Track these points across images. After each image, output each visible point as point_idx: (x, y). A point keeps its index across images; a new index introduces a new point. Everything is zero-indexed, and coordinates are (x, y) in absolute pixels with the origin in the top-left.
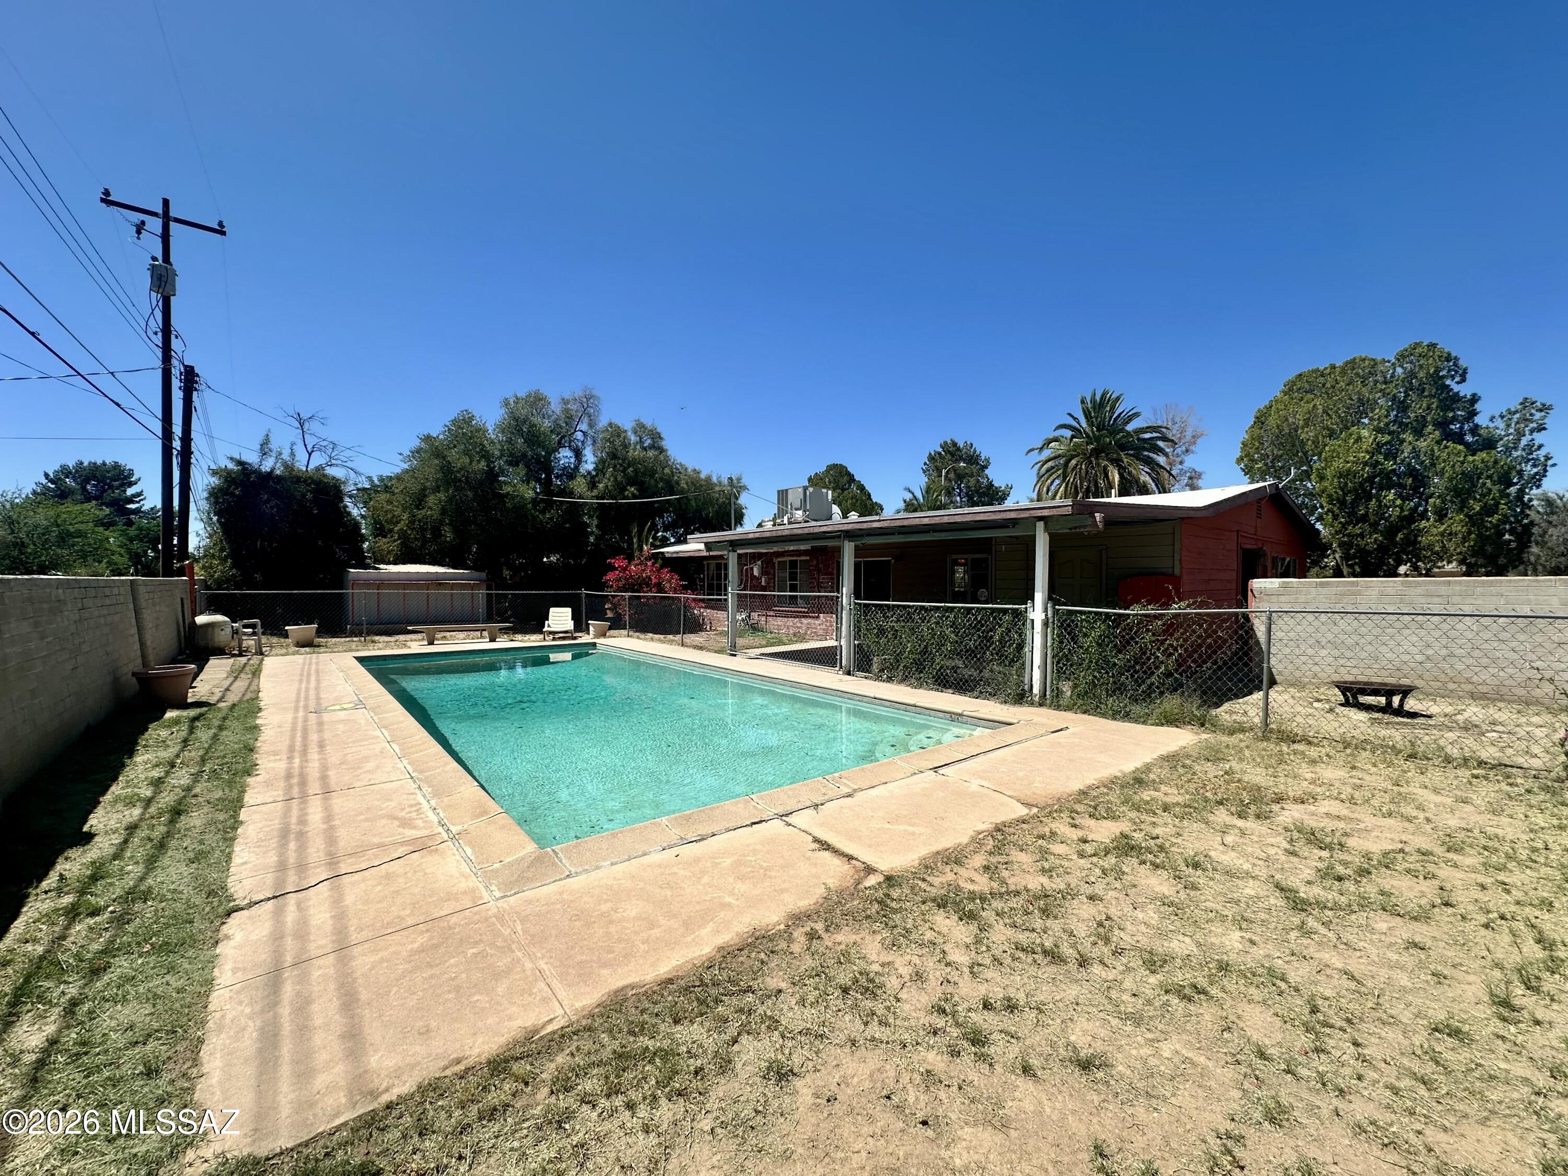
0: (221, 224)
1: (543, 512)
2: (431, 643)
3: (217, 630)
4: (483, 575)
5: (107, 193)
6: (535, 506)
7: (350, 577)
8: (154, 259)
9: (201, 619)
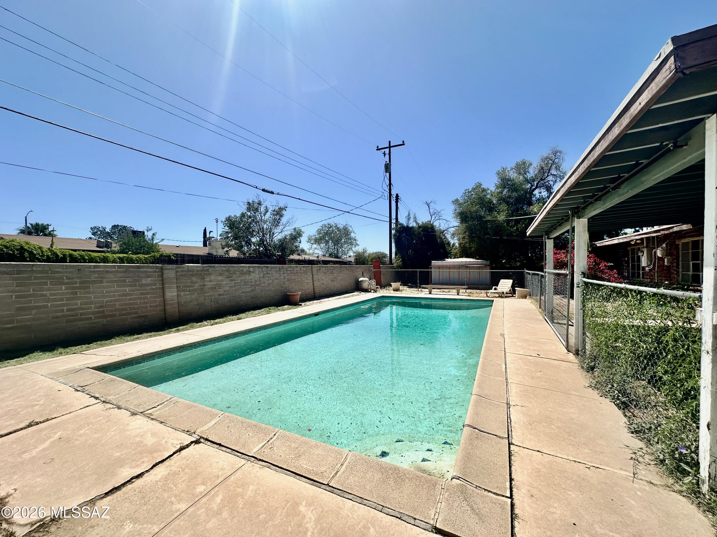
0: (403, 142)
1: (512, 227)
2: (430, 293)
3: (363, 283)
4: (488, 263)
5: (378, 147)
6: (508, 224)
7: (432, 264)
8: (386, 162)
9: (360, 280)
